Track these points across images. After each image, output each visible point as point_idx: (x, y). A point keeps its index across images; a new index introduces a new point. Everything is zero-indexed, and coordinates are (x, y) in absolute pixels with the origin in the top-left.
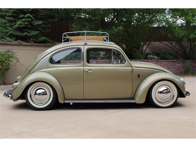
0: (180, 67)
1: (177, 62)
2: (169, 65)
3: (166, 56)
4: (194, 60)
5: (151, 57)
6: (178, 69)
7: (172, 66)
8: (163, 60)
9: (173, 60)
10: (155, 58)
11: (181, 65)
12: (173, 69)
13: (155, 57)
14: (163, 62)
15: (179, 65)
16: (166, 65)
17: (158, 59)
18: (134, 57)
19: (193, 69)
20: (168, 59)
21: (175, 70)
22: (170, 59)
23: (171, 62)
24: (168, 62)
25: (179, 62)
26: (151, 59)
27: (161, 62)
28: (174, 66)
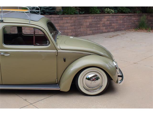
0: (135, 21)
1: (133, 16)
2: (125, 19)
3: (124, 10)
4: (150, 14)
5: (108, 10)
6: (133, 23)
7: (128, 20)
8: (120, 14)
9: (130, 14)
10: (112, 12)
11: (138, 18)
12: (129, 23)
13: (112, 10)
14: (119, 16)
15: (134, 18)
16: (122, 19)
17: (115, 13)
18: (90, 11)
19: (149, 22)
20: (124, 13)
21: (131, 23)
22: (127, 13)
23: (127, 16)
24: (124, 16)
25: (135, 16)
26: (108, 13)
27: (117, 16)
28: (130, 20)
